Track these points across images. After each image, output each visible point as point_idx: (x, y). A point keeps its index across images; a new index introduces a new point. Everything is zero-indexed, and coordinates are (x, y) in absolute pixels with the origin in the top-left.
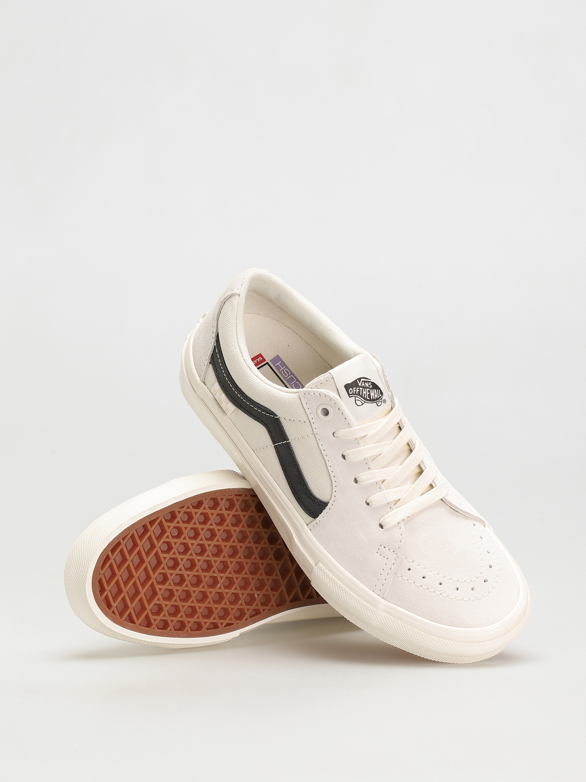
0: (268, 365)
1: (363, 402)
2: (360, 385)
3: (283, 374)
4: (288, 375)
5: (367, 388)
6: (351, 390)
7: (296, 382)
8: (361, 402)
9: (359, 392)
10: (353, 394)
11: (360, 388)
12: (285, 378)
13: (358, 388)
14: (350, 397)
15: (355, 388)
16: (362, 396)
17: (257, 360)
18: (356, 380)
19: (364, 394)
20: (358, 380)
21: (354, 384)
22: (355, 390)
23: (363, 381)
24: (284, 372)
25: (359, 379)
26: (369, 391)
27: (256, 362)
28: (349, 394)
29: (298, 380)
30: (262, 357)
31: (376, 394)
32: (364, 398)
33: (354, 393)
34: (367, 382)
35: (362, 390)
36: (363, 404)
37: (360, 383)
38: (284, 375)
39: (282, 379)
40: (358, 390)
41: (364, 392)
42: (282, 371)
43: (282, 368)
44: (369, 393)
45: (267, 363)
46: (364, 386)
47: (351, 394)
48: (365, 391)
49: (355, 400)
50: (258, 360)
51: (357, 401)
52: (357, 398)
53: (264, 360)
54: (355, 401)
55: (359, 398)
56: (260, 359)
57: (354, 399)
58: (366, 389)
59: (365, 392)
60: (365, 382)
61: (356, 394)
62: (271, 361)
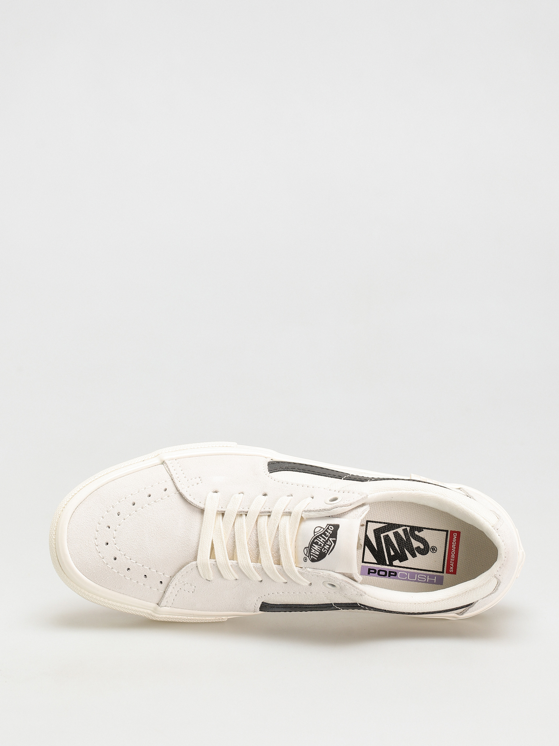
0: (441, 572)
1: (315, 534)
2: (331, 539)
3: (423, 575)
4: (419, 578)
5: (324, 545)
6: (331, 528)
7: (407, 578)
8: (317, 532)
9: (325, 535)
10: (328, 528)
11: (328, 538)
12: (418, 574)
13: (329, 536)
14: (327, 525)
15: (331, 533)
16: (321, 535)
17: (452, 566)
18: (336, 538)
19: (321, 539)
20: (335, 539)
21: (334, 535)
22: (329, 532)
23: (332, 544)
24: (424, 577)
25: (335, 542)
26: (320, 545)
27: (451, 564)
28: (330, 525)
29: (407, 580)
30: (451, 573)
31: (315, 553)
32: (318, 537)
33: (328, 530)
34: (329, 548)
35: (325, 539)
36: (314, 532)
37: (332, 540)
38: (421, 575)
39: (419, 571)
40: (327, 535)
41: (322, 539)
42: (427, 577)
43: (428, 579)
44: (319, 544)
45: (443, 572)
46: (327, 543)
47: (329, 527)
48: (323, 541)
49: (321, 528)
50: (451, 568)
51: (320, 528)
52: (322, 529)
53: (448, 572)
54: (321, 526)
55: (321, 532)
56: (451, 569)
57: (323, 527)
58: (324, 543)
59: (321, 541)
60: (330, 546)
61: (326, 531)
62: (443, 576)
